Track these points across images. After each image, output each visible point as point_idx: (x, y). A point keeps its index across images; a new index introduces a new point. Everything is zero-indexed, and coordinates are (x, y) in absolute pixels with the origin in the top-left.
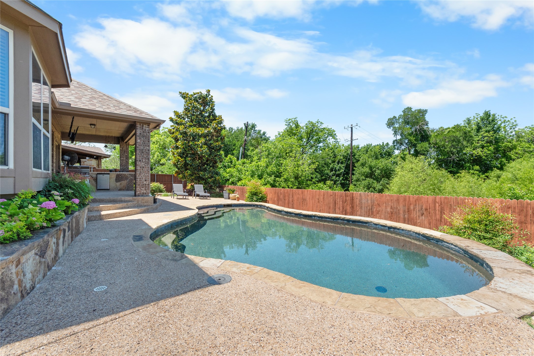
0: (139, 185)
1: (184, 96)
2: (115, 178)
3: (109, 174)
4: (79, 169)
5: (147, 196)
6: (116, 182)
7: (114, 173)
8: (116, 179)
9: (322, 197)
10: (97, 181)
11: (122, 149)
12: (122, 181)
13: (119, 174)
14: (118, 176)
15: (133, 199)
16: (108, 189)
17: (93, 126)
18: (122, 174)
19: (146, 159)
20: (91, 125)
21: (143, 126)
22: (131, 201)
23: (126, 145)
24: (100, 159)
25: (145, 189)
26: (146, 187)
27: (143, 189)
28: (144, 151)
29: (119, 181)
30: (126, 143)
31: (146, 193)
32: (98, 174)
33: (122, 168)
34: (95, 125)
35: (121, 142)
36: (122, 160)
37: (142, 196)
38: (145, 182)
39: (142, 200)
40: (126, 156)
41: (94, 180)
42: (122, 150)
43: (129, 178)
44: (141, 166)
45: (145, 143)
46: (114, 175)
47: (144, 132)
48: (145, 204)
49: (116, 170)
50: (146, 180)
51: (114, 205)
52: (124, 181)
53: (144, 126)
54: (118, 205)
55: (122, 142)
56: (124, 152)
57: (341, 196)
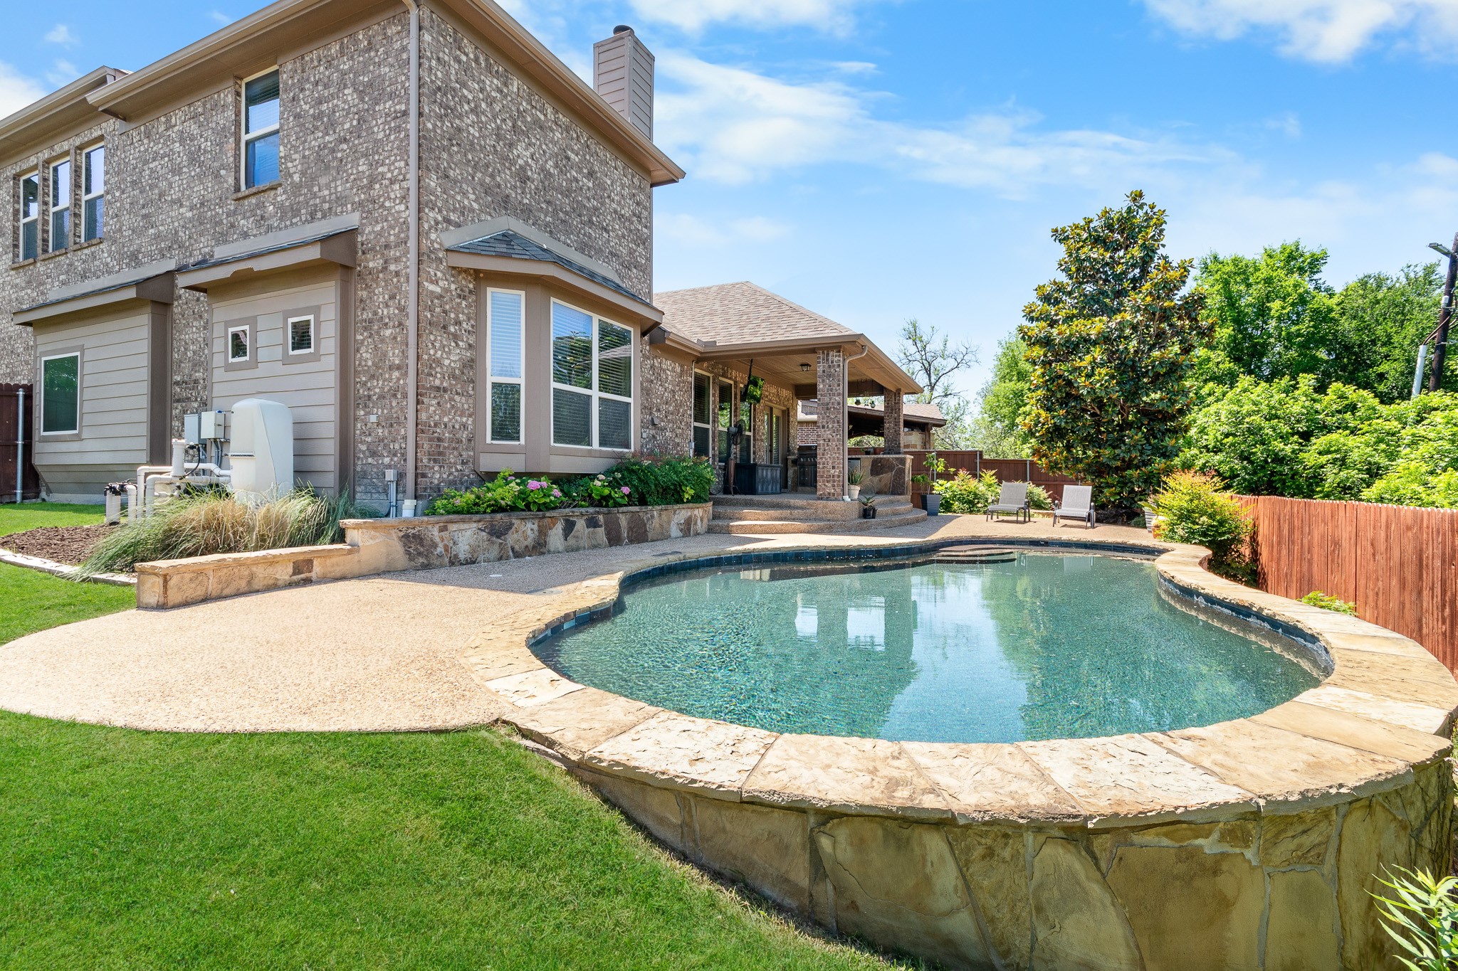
0: (822, 477)
1: (1060, 236)
2: (870, 467)
3: (858, 459)
5: (836, 500)
6: (872, 476)
8: (872, 470)
9: (1383, 534)
11: (889, 403)
12: (883, 474)
13: (878, 458)
14: (875, 462)
15: (808, 504)
18: (882, 459)
19: (834, 422)
20: (802, 365)
21: (828, 354)
22: (802, 508)
25: (834, 486)
26: (834, 481)
27: (829, 485)
28: (830, 405)
29: (878, 473)
31: (834, 494)
33: (887, 445)
34: (808, 365)
36: (888, 428)
37: (828, 499)
38: (832, 471)
39: (825, 507)
40: (895, 419)
43: (896, 467)
44: (825, 437)
45: (832, 390)
46: (868, 460)
47: (830, 367)
48: (830, 516)
50: (833, 468)
51: (766, 512)
52: (886, 473)
53: (831, 353)
54: (772, 512)
56: (892, 409)
57: (1438, 532)
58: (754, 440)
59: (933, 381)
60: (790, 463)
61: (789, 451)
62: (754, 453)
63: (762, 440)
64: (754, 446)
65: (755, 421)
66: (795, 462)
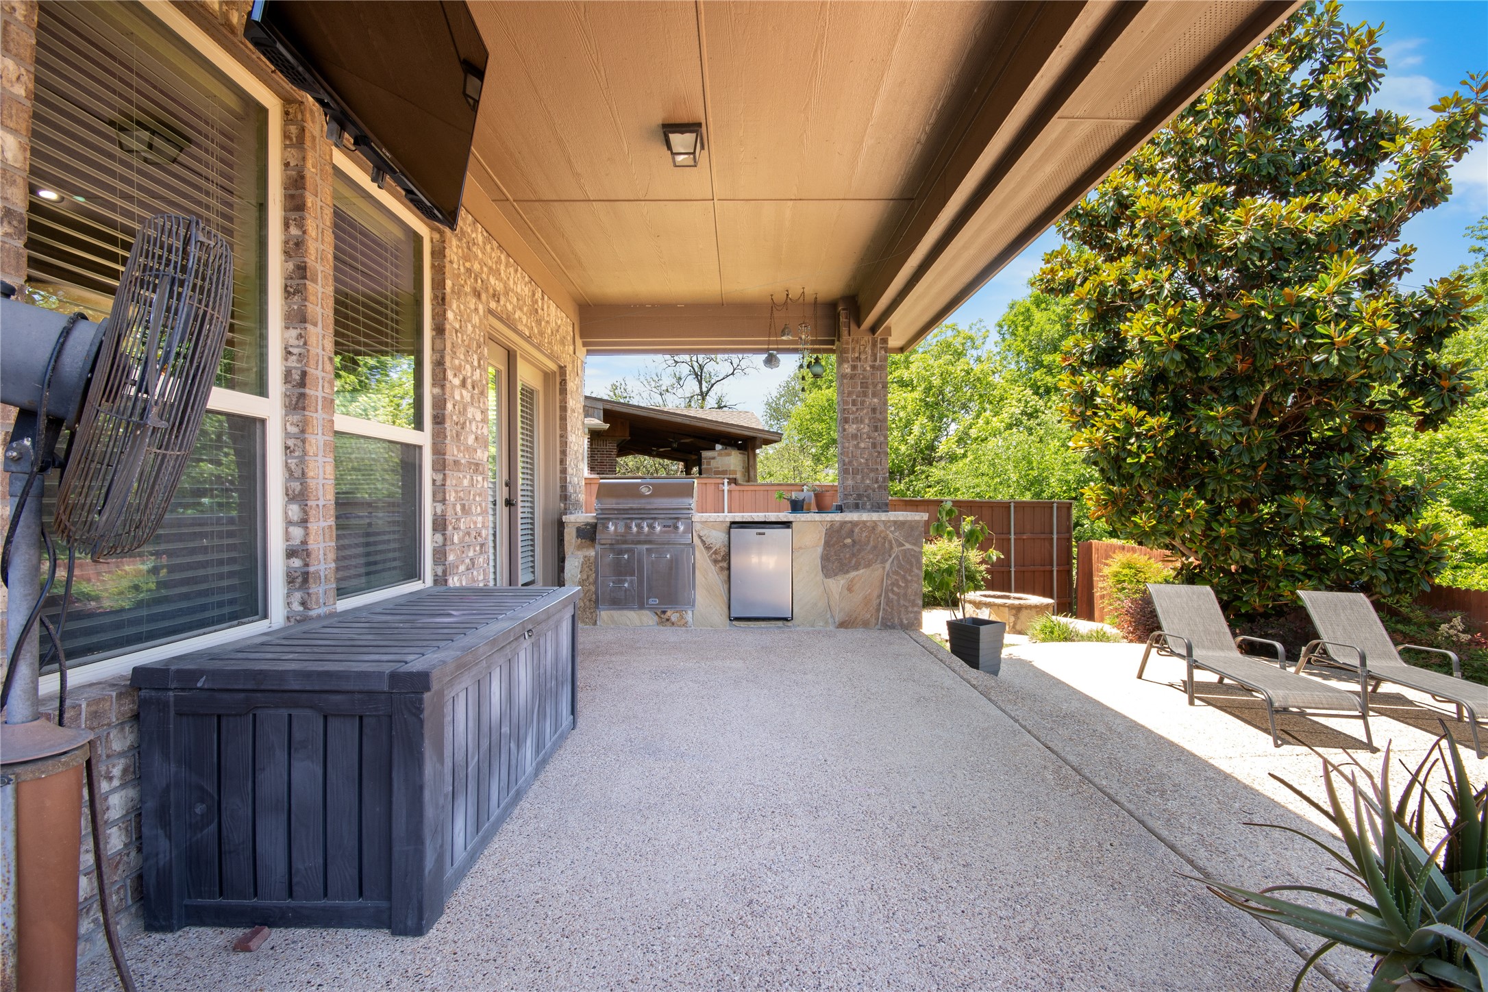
2: (820, 550)
3: (787, 524)
4: (643, 496)
6: (827, 576)
7: (817, 517)
8: (825, 558)
10: (729, 568)
11: (854, 368)
12: (856, 568)
13: (843, 523)
14: (834, 536)
16: (785, 619)
17: (681, 141)
18: (854, 524)
23: (874, 345)
24: (754, 449)
29: (843, 568)
30: (873, 329)
32: (734, 524)
33: (850, 482)
34: (693, 127)
35: (844, 331)
36: (855, 437)
40: (874, 410)
41: (715, 562)
42: (852, 377)
43: (896, 549)
46: (812, 525)
49: (821, 502)
52: (868, 566)
55: (853, 326)
56: (864, 385)
58: (440, 465)
59: (704, 389)
60: (570, 535)
61: (564, 497)
62: (440, 525)
63: (476, 467)
64: (440, 494)
65: (440, 379)
66: (589, 533)
